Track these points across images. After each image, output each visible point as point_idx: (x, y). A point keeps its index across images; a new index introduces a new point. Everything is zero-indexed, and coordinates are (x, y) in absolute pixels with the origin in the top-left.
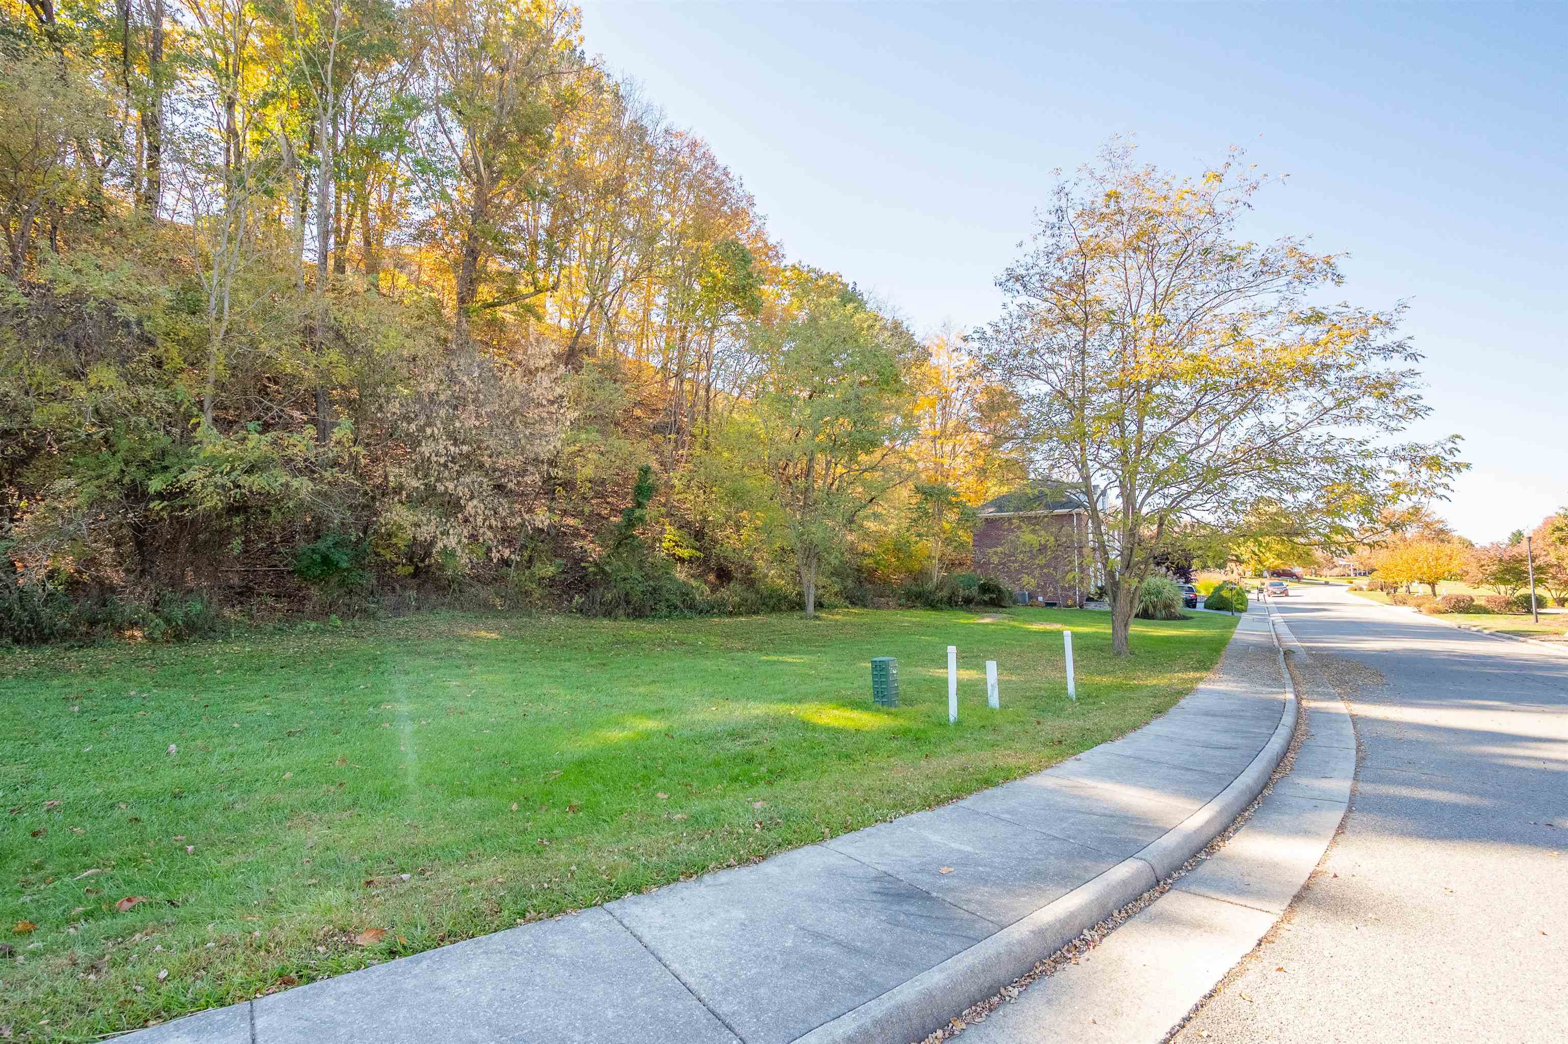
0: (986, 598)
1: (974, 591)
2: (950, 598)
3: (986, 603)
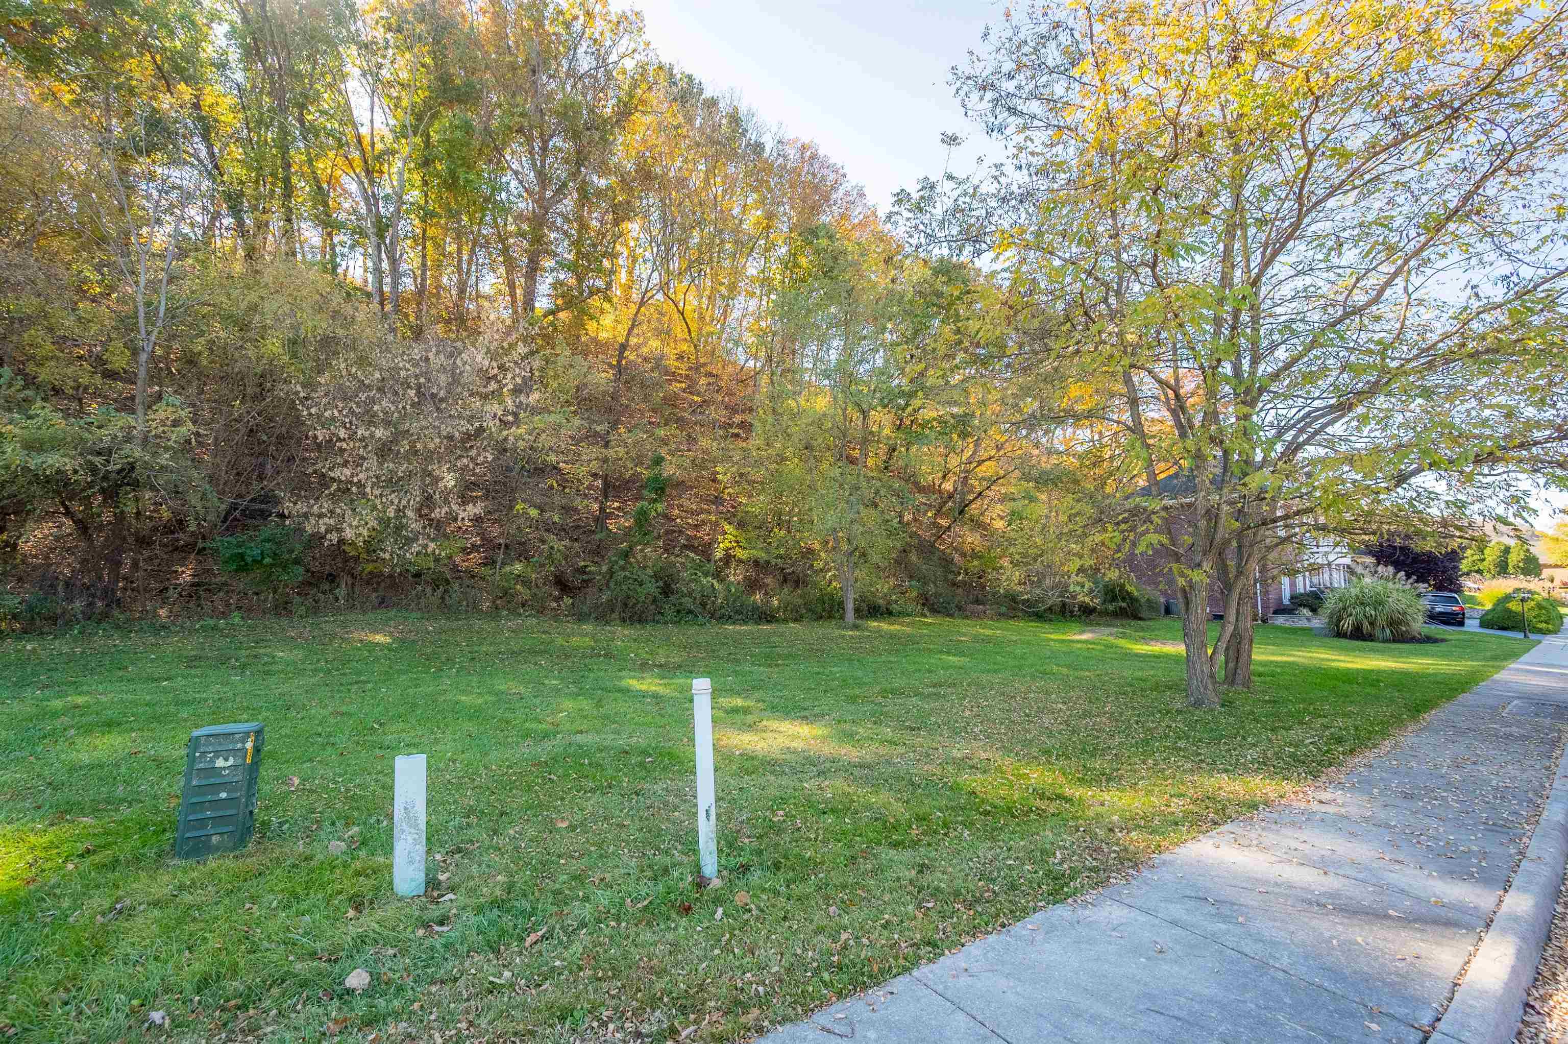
0: (1113, 607)
1: (1098, 600)
2: (1064, 607)
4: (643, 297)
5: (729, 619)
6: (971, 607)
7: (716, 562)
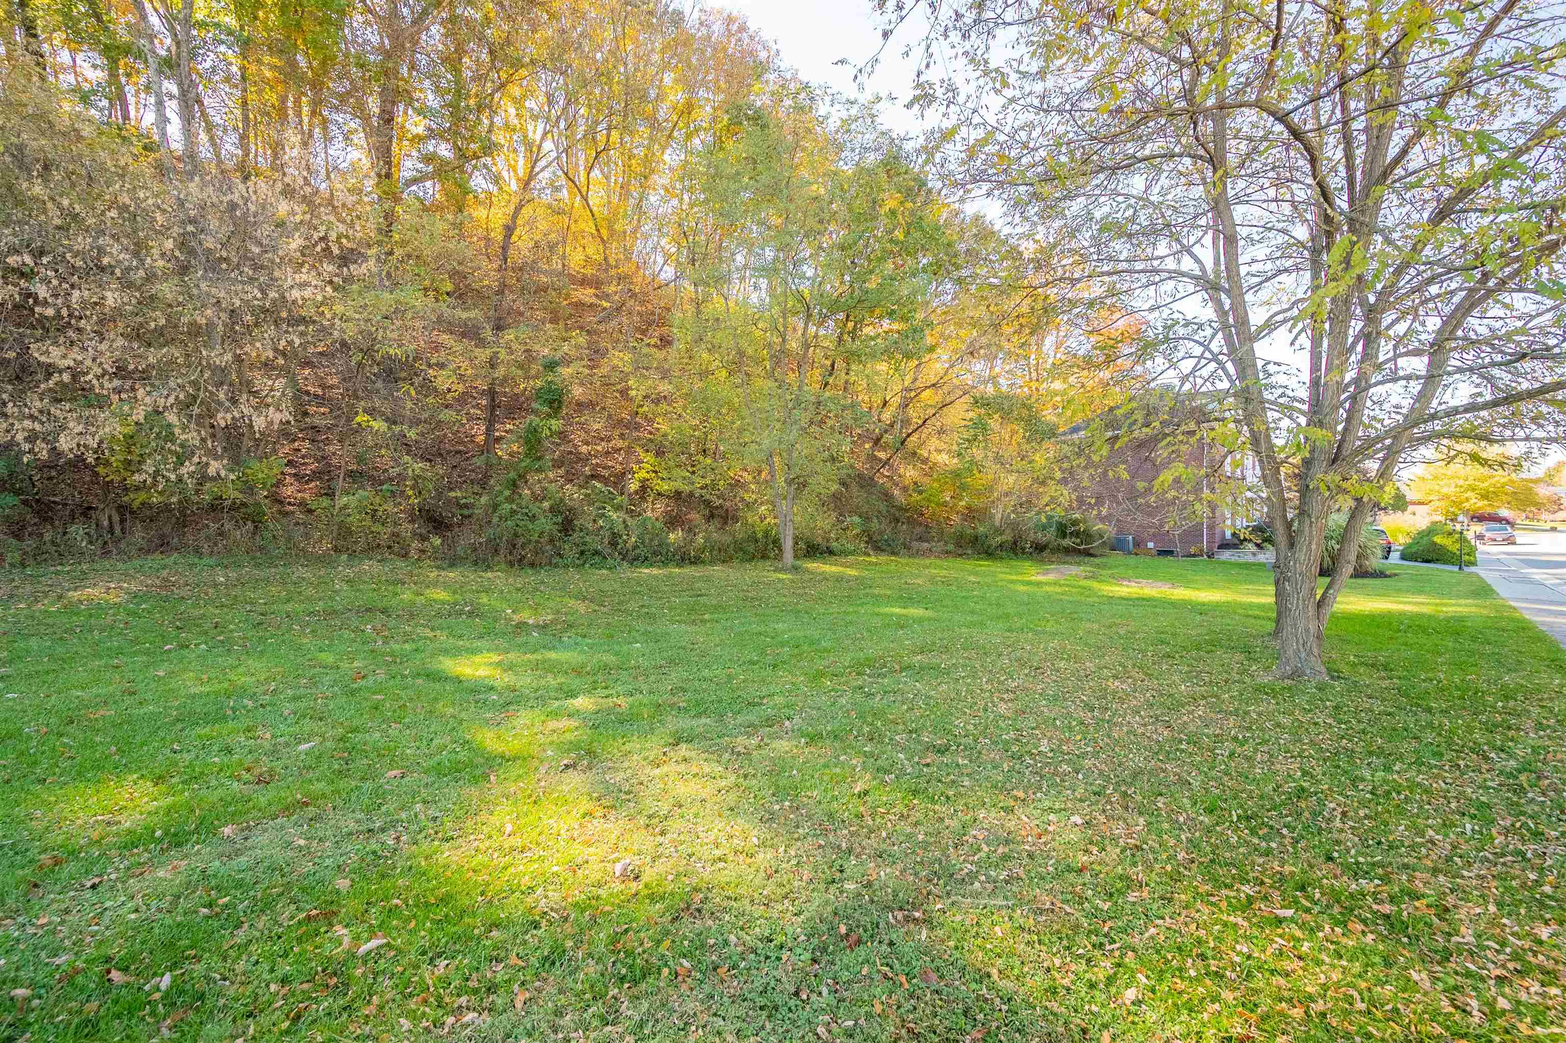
0: (1067, 542)
1: (1050, 536)
2: (1015, 543)
3: (1068, 551)
4: (531, 171)
5: (645, 561)
6: (915, 544)
7: (630, 495)
